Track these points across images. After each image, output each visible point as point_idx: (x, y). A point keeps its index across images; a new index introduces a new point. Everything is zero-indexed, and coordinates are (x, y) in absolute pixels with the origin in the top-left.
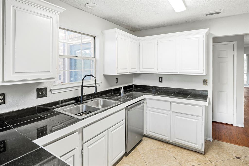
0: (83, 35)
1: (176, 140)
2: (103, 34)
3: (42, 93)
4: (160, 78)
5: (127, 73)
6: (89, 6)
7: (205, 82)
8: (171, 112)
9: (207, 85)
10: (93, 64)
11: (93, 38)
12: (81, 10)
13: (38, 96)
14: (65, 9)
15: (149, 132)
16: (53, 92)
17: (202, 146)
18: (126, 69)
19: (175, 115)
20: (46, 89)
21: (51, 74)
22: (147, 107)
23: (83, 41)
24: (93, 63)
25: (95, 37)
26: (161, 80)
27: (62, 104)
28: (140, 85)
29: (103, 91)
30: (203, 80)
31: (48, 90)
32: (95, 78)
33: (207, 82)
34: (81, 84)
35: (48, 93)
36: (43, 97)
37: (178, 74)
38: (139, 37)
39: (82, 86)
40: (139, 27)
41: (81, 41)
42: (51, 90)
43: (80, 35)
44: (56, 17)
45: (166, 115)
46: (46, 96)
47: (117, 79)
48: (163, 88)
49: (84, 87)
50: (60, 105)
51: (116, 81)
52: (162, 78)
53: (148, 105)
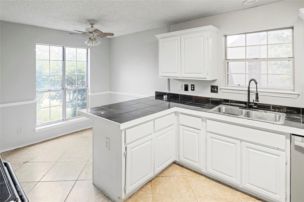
3: (214, 89)
13: (212, 91)
16: (223, 91)
20: (217, 87)
25: (293, 28)
27: (231, 104)
31: (219, 88)
34: (247, 89)
35: (219, 90)
36: (214, 92)
39: (249, 91)
46: (217, 92)
50: (229, 103)
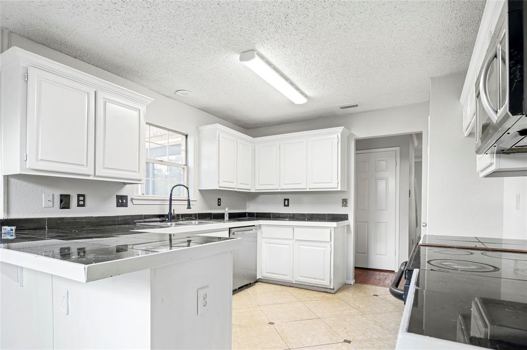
0: (170, 132)
1: (299, 279)
2: (199, 132)
3: (122, 201)
4: (285, 200)
5: (234, 188)
6: (180, 93)
7: (345, 202)
8: (294, 241)
9: (347, 206)
10: (184, 175)
11: (184, 137)
12: (169, 98)
13: (118, 205)
14: (153, 99)
15: (265, 274)
16: (135, 202)
17: (330, 282)
18: (233, 182)
19: (299, 245)
20: (126, 197)
21: (138, 174)
22: (263, 238)
23: (170, 141)
24: (184, 173)
25: (187, 136)
26: (286, 204)
28: (256, 213)
29: (199, 214)
30: (343, 200)
31: (129, 199)
32: (187, 189)
33: (346, 203)
35: (129, 203)
36: (123, 206)
37: (308, 190)
38: (254, 137)
39: (171, 200)
40: (255, 123)
41: (167, 140)
42: (132, 200)
43: (166, 132)
44: (143, 109)
45: (288, 246)
46: (127, 206)
47: (219, 199)
48: (290, 214)
49: (172, 201)
50: (143, 220)
51: (218, 202)
52: (288, 200)
53: (264, 236)
